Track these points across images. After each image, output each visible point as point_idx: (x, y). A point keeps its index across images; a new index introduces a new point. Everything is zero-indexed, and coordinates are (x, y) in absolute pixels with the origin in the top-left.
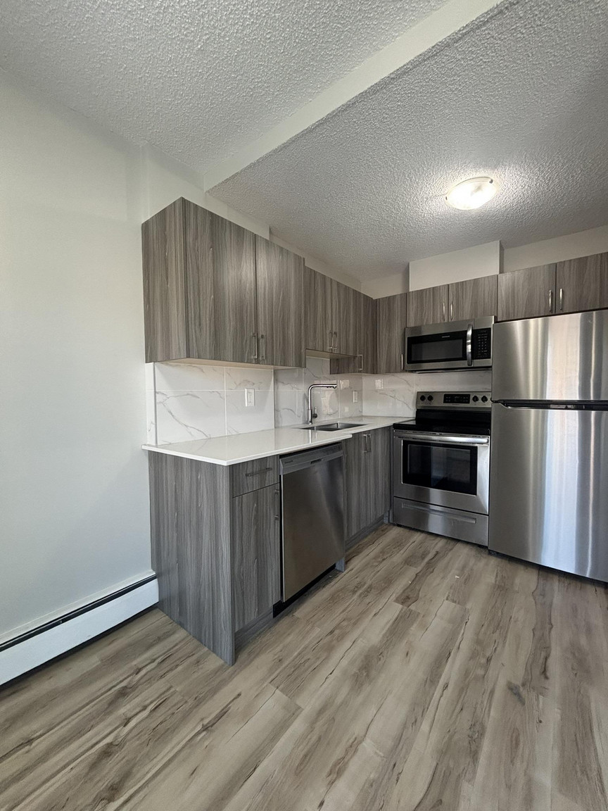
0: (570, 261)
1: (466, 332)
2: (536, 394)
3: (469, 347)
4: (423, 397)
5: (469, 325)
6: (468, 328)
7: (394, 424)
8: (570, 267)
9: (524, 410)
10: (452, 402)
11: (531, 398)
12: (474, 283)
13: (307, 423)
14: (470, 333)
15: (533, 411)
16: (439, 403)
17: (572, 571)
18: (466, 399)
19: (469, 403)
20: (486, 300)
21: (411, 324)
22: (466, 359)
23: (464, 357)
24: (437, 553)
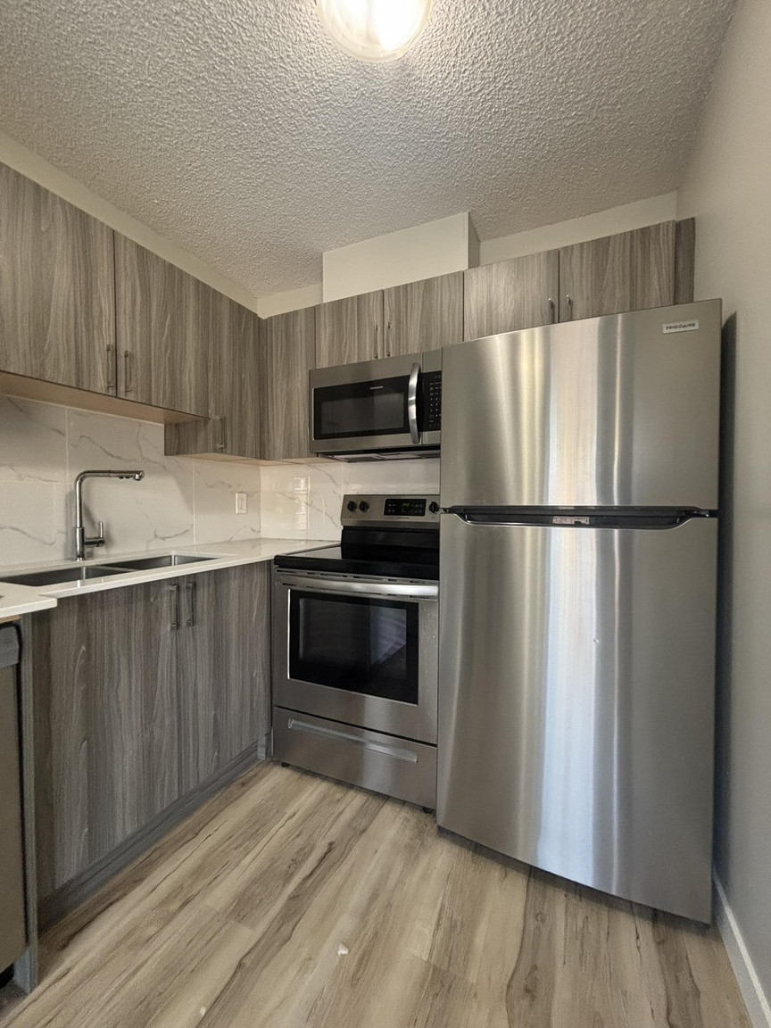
0: (582, 244)
1: (408, 378)
2: (532, 497)
3: (413, 409)
4: (353, 505)
5: (414, 365)
6: (412, 371)
7: (276, 556)
8: (581, 257)
9: (514, 528)
10: (399, 513)
11: (525, 503)
12: (425, 287)
13: (72, 559)
14: (413, 382)
15: (529, 530)
16: (377, 515)
17: (589, 883)
18: (419, 508)
19: (423, 514)
20: (446, 320)
21: (324, 363)
22: (409, 432)
23: (405, 429)
24: (331, 846)
